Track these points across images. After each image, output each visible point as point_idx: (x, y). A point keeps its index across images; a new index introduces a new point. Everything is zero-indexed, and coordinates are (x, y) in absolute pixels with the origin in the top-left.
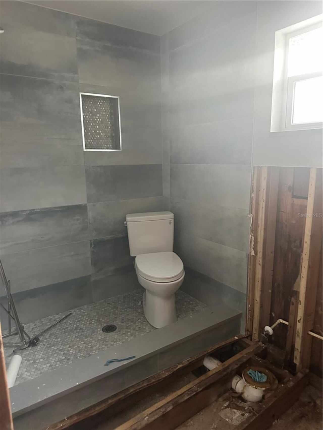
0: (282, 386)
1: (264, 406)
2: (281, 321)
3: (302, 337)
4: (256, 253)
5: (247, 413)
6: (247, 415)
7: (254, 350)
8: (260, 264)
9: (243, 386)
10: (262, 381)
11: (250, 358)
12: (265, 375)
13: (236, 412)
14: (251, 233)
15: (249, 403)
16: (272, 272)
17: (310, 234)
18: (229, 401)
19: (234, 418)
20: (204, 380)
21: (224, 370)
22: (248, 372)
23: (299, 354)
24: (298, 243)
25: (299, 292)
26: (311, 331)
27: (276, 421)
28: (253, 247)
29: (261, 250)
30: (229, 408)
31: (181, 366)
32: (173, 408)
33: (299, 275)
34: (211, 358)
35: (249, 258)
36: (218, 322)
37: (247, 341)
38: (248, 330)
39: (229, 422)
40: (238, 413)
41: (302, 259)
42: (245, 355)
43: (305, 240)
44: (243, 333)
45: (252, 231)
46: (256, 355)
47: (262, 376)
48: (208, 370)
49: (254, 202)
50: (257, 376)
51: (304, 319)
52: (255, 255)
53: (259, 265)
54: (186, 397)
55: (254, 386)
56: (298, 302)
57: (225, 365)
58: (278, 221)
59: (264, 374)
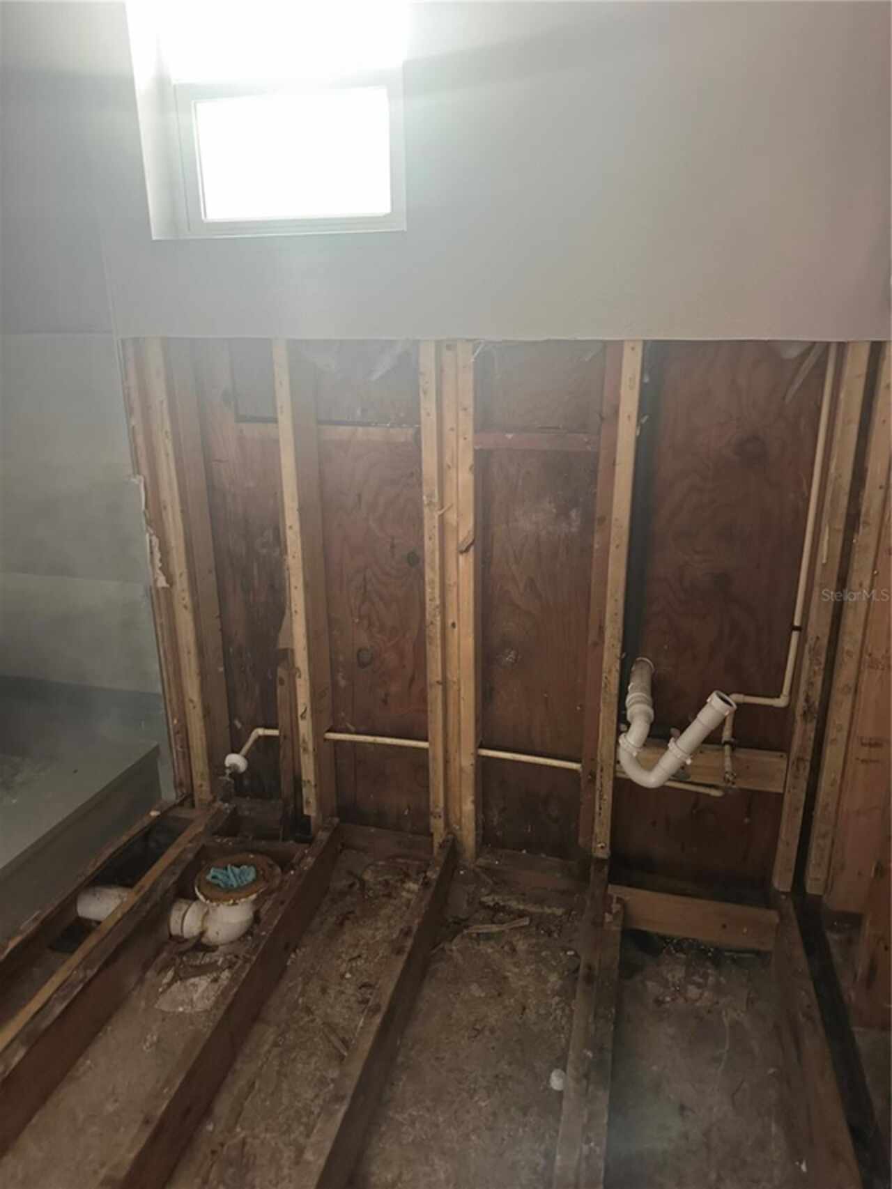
0: (291, 875)
1: (264, 933)
2: (260, 731)
3: (314, 750)
4: (170, 580)
5: (224, 970)
6: (226, 974)
7: (206, 826)
8: (186, 607)
9: (201, 916)
10: (245, 883)
11: (203, 847)
12: (249, 866)
13: (196, 983)
14: (149, 528)
15: (221, 948)
16: (218, 620)
17: (295, 505)
18: (173, 969)
19: (195, 997)
20: (97, 946)
21: (145, 899)
22: (209, 877)
23: (313, 790)
24: (269, 534)
25: (292, 651)
26: (329, 731)
27: (293, 956)
28: (160, 565)
29: (184, 570)
30: (179, 983)
31: (18, 939)
32: (27, 1054)
33: (287, 611)
34: (98, 889)
35: (155, 598)
36: (98, 790)
37: (184, 813)
38: (181, 784)
39: (187, 1011)
40: (203, 982)
41: (288, 569)
42: (190, 845)
43: (288, 523)
44: (169, 795)
45: (149, 523)
46: (214, 834)
47: (242, 873)
48: (94, 924)
49: (140, 439)
50: (233, 875)
51: (312, 709)
52: (168, 586)
53: (184, 610)
54: (59, 1009)
55: (229, 900)
56: (293, 672)
57: (142, 887)
58: (211, 488)
59: (245, 864)
